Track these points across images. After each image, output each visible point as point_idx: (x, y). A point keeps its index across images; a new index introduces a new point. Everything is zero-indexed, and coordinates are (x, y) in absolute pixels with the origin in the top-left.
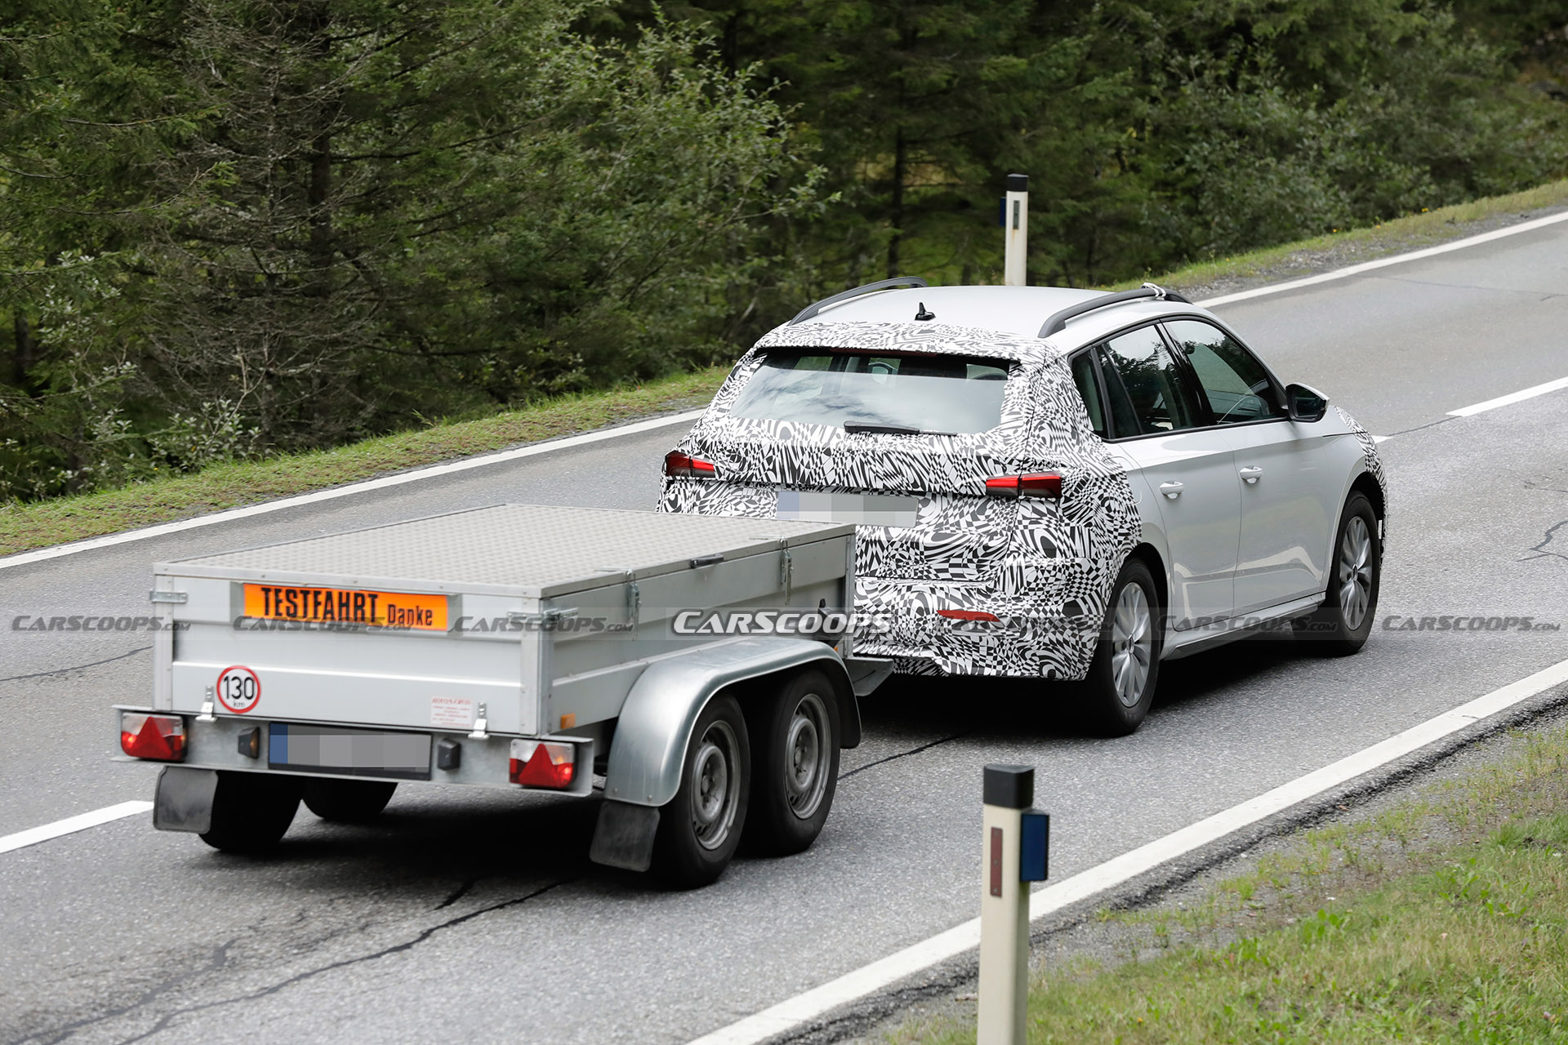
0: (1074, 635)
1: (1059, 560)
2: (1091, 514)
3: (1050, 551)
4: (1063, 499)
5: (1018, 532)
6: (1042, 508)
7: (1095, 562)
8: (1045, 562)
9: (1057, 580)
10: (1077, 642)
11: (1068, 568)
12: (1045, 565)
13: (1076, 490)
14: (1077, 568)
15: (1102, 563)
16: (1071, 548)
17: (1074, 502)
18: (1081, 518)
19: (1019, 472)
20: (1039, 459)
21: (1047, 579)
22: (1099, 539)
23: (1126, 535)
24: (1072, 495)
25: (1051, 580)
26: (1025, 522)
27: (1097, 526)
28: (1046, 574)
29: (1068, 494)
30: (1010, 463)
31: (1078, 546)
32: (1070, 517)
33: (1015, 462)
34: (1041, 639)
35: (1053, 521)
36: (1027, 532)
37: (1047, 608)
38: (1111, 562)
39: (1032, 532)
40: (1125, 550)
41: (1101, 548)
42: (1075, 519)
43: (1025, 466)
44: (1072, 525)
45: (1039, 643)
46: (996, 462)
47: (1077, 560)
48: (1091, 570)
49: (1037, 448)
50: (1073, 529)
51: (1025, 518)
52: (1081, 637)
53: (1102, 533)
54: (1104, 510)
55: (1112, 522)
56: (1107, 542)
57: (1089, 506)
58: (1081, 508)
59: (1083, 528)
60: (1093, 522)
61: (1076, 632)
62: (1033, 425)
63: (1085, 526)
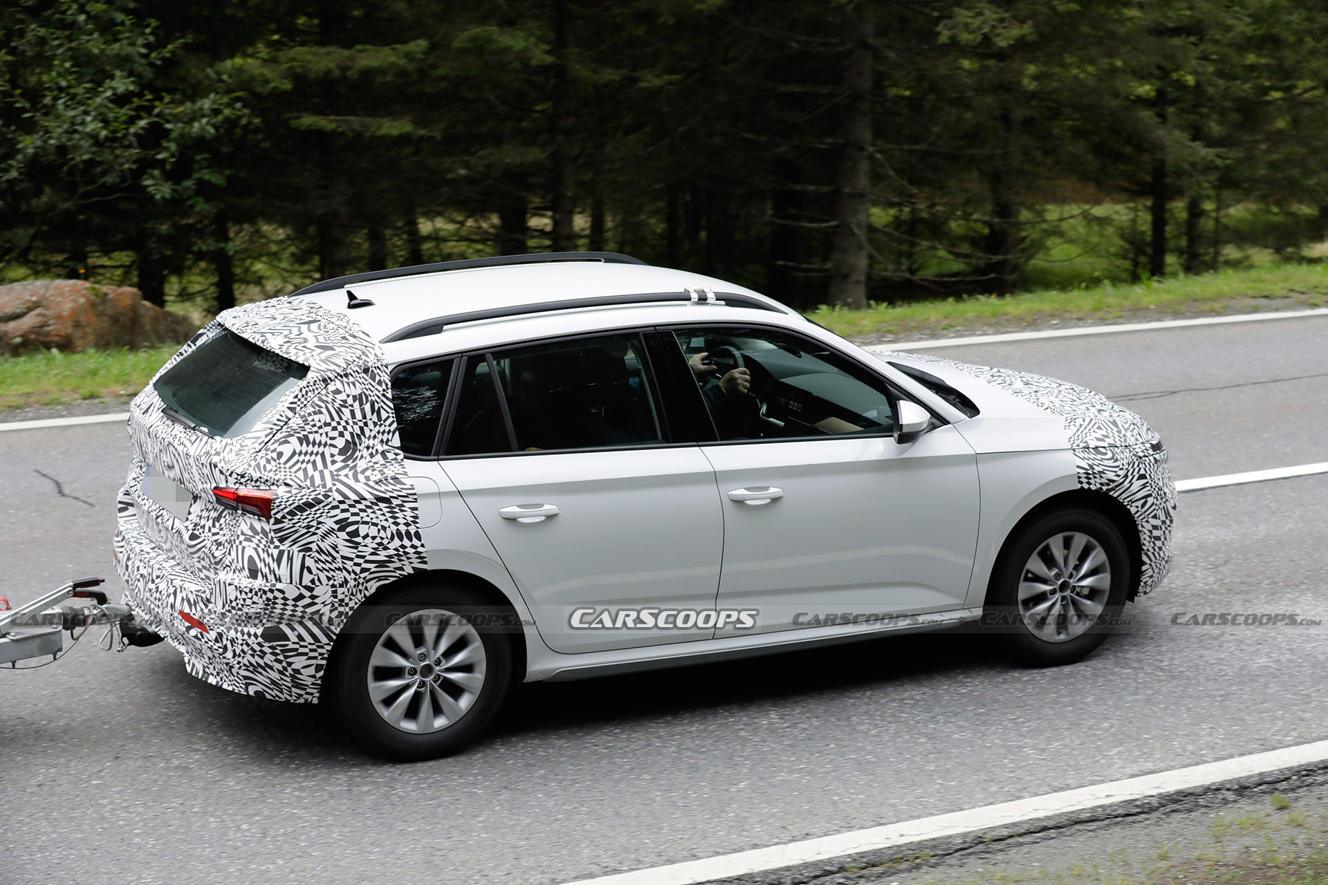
0: (280, 662)
1: (259, 583)
2: (313, 538)
3: (254, 573)
4: (272, 521)
5: (234, 546)
6: (258, 526)
7: (310, 589)
8: (246, 582)
9: (254, 603)
10: (285, 669)
11: (265, 592)
12: (242, 586)
13: (292, 513)
14: (279, 595)
15: (323, 592)
16: (272, 572)
17: (287, 524)
18: (295, 542)
19: (237, 485)
20: (256, 475)
21: (244, 600)
22: (321, 565)
23: (381, 564)
24: (284, 517)
25: (249, 602)
26: (242, 538)
27: (320, 551)
28: (244, 596)
29: (279, 516)
30: (230, 475)
31: (283, 571)
32: (282, 540)
33: (234, 476)
34: (240, 659)
35: (264, 542)
36: (240, 548)
37: (246, 630)
38: (340, 590)
39: (244, 548)
40: (379, 578)
41: (323, 576)
42: (288, 543)
43: (242, 480)
44: (282, 548)
45: (239, 663)
46: (221, 472)
47: (279, 586)
48: (301, 597)
49: (263, 462)
50: (281, 553)
51: (243, 533)
52: (290, 664)
53: (329, 559)
54: (343, 535)
55: (356, 548)
56: (339, 569)
57: (312, 530)
58: (296, 531)
59: (296, 553)
60: (314, 547)
61: (281, 657)
62: (276, 438)
63: (299, 551)
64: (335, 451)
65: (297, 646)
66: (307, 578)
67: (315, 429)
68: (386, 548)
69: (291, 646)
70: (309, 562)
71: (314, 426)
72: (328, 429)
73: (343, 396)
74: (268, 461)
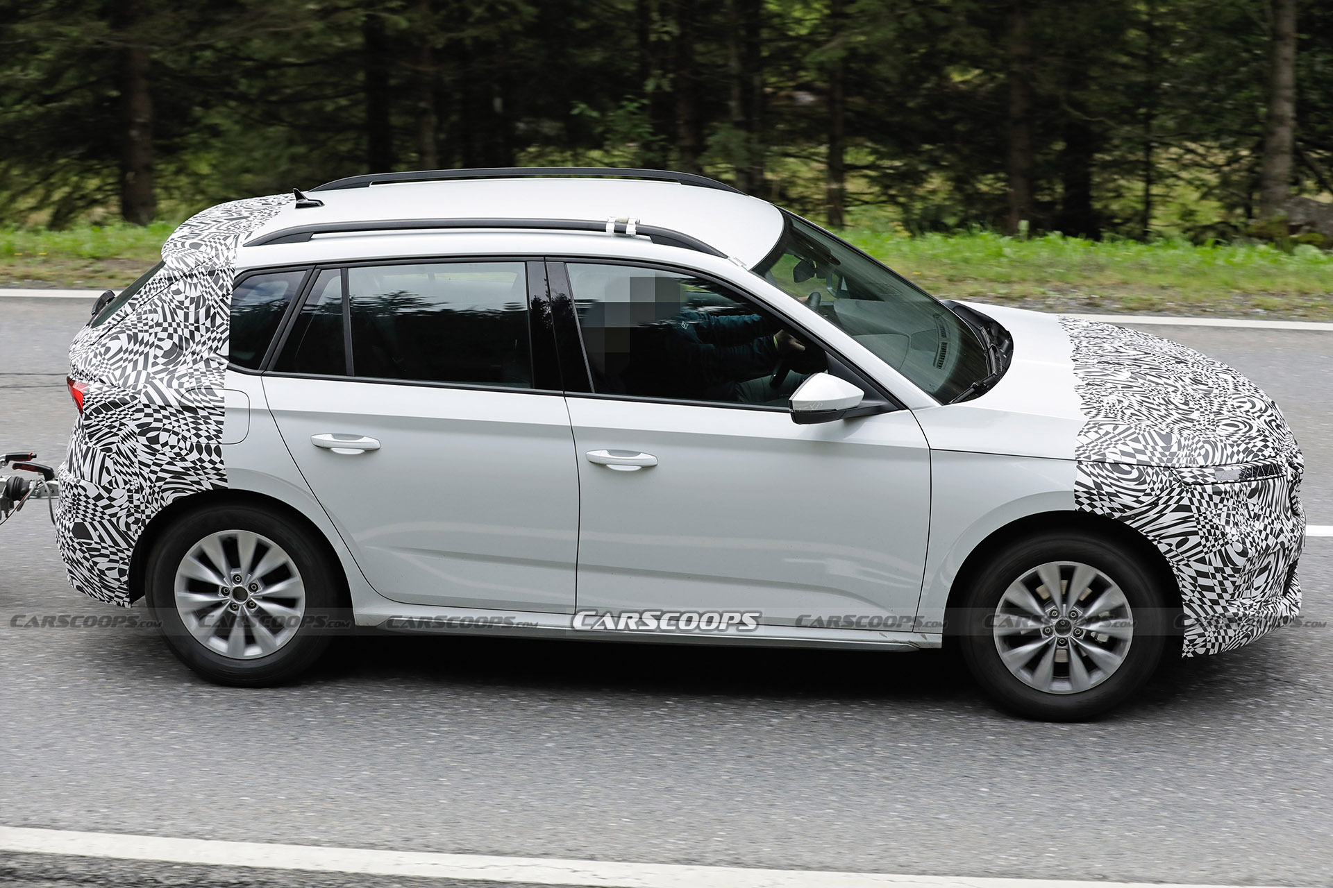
0: (87, 559)
1: (71, 477)
2: (115, 439)
3: (71, 466)
4: (84, 416)
7: (109, 491)
8: (65, 475)
9: (66, 496)
10: (92, 567)
11: (72, 488)
13: (97, 411)
14: (83, 493)
15: (120, 494)
16: (79, 468)
17: (93, 421)
18: (99, 440)
22: (119, 468)
23: (177, 475)
24: (91, 414)
27: (119, 453)
29: (88, 412)
31: (87, 468)
32: (90, 437)
38: (136, 496)
40: (175, 490)
41: (120, 479)
42: (94, 440)
44: (90, 445)
47: (83, 483)
48: (99, 497)
50: (88, 449)
52: (96, 564)
53: (127, 462)
54: (143, 440)
55: (154, 455)
56: (136, 474)
57: (115, 430)
58: (100, 430)
59: (99, 451)
60: (114, 447)
61: (87, 555)
62: (110, 333)
63: (101, 450)
64: (160, 353)
65: (99, 547)
66: (106, 479)
67: (146, 328)
68: (183, 460)
69: (94, 546)
70: (109, 463)
71: (146, 324)
72: (159, 329)
73: (181, 297)
74: (95, 356)
